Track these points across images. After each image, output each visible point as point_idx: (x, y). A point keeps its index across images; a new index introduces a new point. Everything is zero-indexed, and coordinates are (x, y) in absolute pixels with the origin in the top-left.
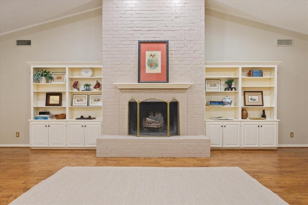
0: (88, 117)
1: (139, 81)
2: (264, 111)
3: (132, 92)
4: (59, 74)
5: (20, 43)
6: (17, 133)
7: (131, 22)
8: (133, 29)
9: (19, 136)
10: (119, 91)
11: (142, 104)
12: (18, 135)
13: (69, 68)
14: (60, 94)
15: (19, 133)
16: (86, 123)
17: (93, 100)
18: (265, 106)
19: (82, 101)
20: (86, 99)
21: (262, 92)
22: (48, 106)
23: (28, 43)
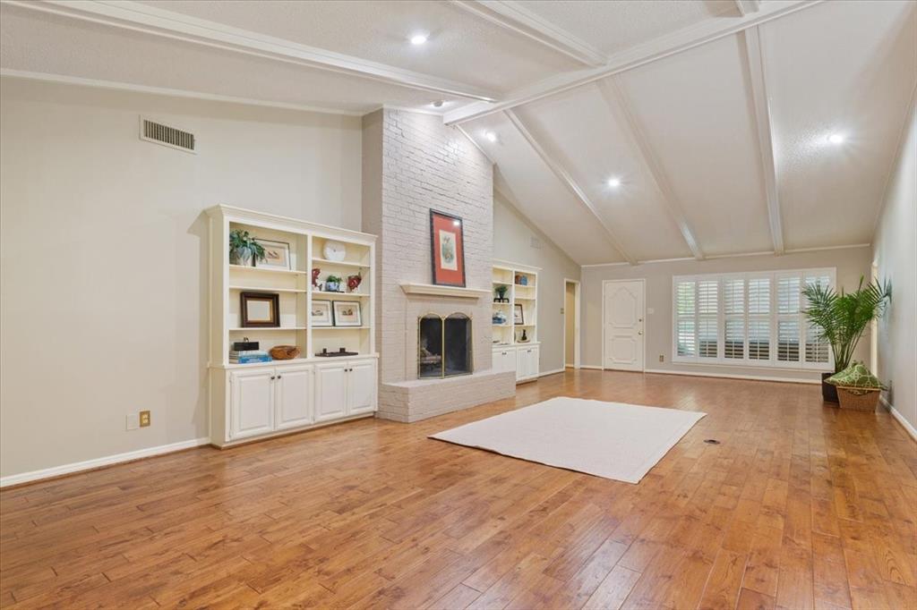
0: (339, 351)
1: (434, 282)
2: (524, 331)
3: (423, 300)
4: (272, 246)
5: (158, 132)
6: (142, 414)
7: (419, 172)
8: (425, 185)
9: (149, 421)
10: (405, 296)
11: (450, 321)
12: (145, 418)
13: (314, 238)
14: (273, 298)
15: (148, 413)
16: (351, 363)
17: (341, 313)
18: (525, 325)
19: (321, 314)
20: (327, 310)
21: (521, 305)
22: (247, 327)
23: (186, 140)
